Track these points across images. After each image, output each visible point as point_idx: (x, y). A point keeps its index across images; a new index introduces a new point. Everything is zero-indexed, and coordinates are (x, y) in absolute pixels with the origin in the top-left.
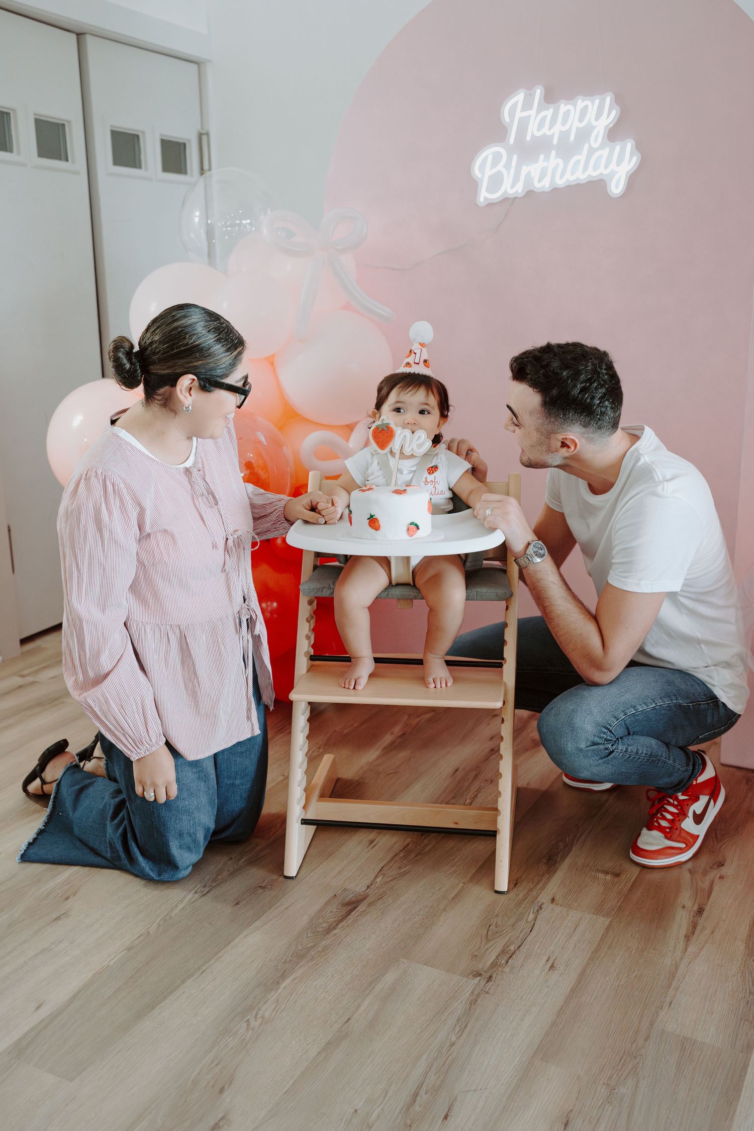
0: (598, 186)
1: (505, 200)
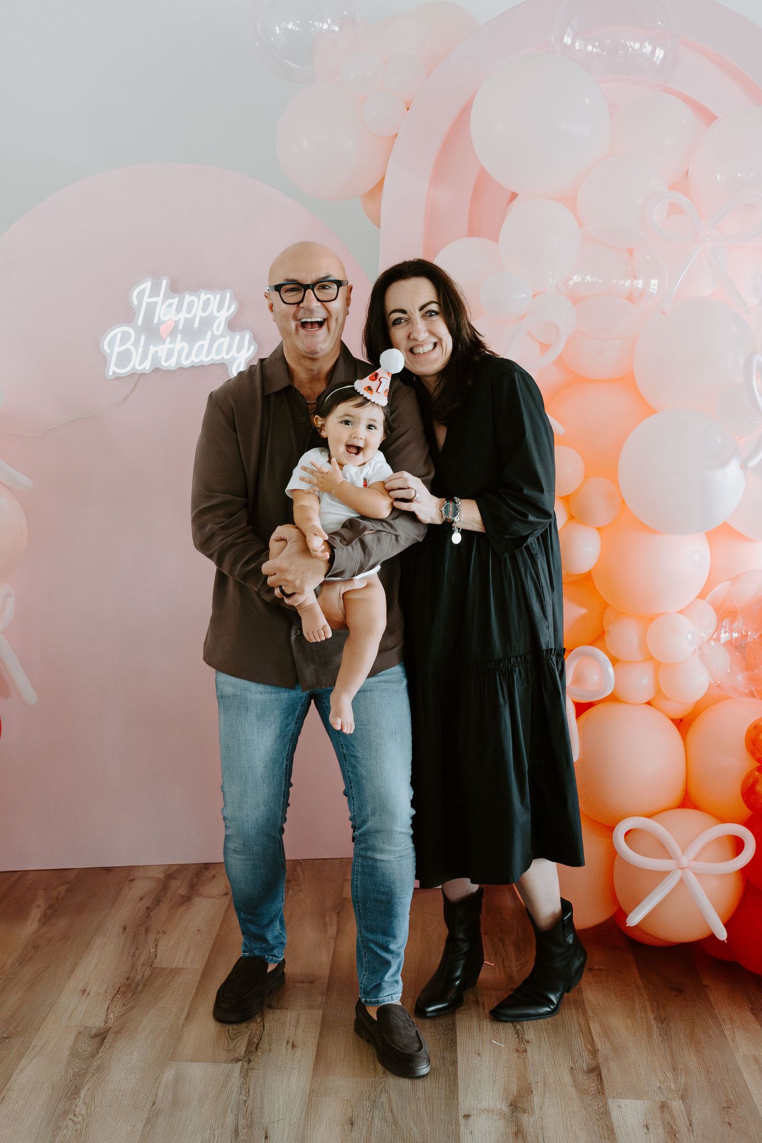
0: (220, 368)
1: (132, 375)
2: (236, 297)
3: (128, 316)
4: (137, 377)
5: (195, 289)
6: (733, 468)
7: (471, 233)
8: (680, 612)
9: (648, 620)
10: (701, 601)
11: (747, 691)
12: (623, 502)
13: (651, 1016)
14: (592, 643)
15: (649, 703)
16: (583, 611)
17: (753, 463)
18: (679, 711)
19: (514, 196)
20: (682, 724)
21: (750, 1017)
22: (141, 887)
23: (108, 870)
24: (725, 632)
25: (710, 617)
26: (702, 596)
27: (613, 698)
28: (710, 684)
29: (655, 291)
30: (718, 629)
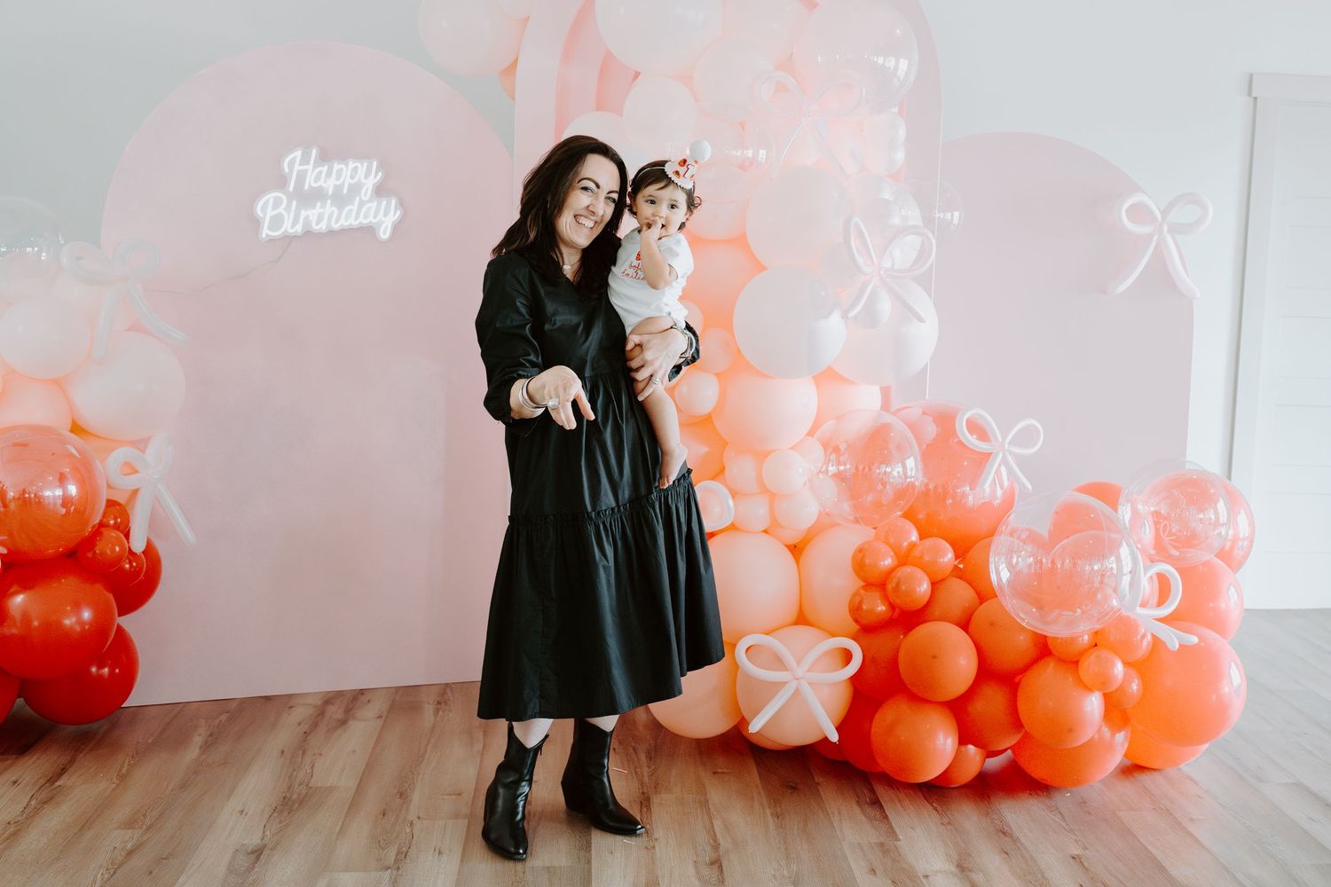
0: (369, 231)
2: (381, 166)
3: (281, 182)
4: (288, 239)
5: (343, 158)
6: (835, 318)
7: (600, 107)
8: (792, 448)
9: (762, 456)
10: (810, 438)
11: (852, 518)
12: (739, 351)
13: (768, 812)
14: (714, 478)
15: (766, 531)
16: (704, 449)
17: (852, 314)
18: (793, 536)
19: (637, 74)
20: (796, 550)
21: (857, 809)
22: (300, 713)
23: (268, 698)
24: (832, 466)
25: (818, 451)
26: (811, 433)
27: (733, 527)
28: (820, 514)
29: (764, 160)
30: (827, 461)
